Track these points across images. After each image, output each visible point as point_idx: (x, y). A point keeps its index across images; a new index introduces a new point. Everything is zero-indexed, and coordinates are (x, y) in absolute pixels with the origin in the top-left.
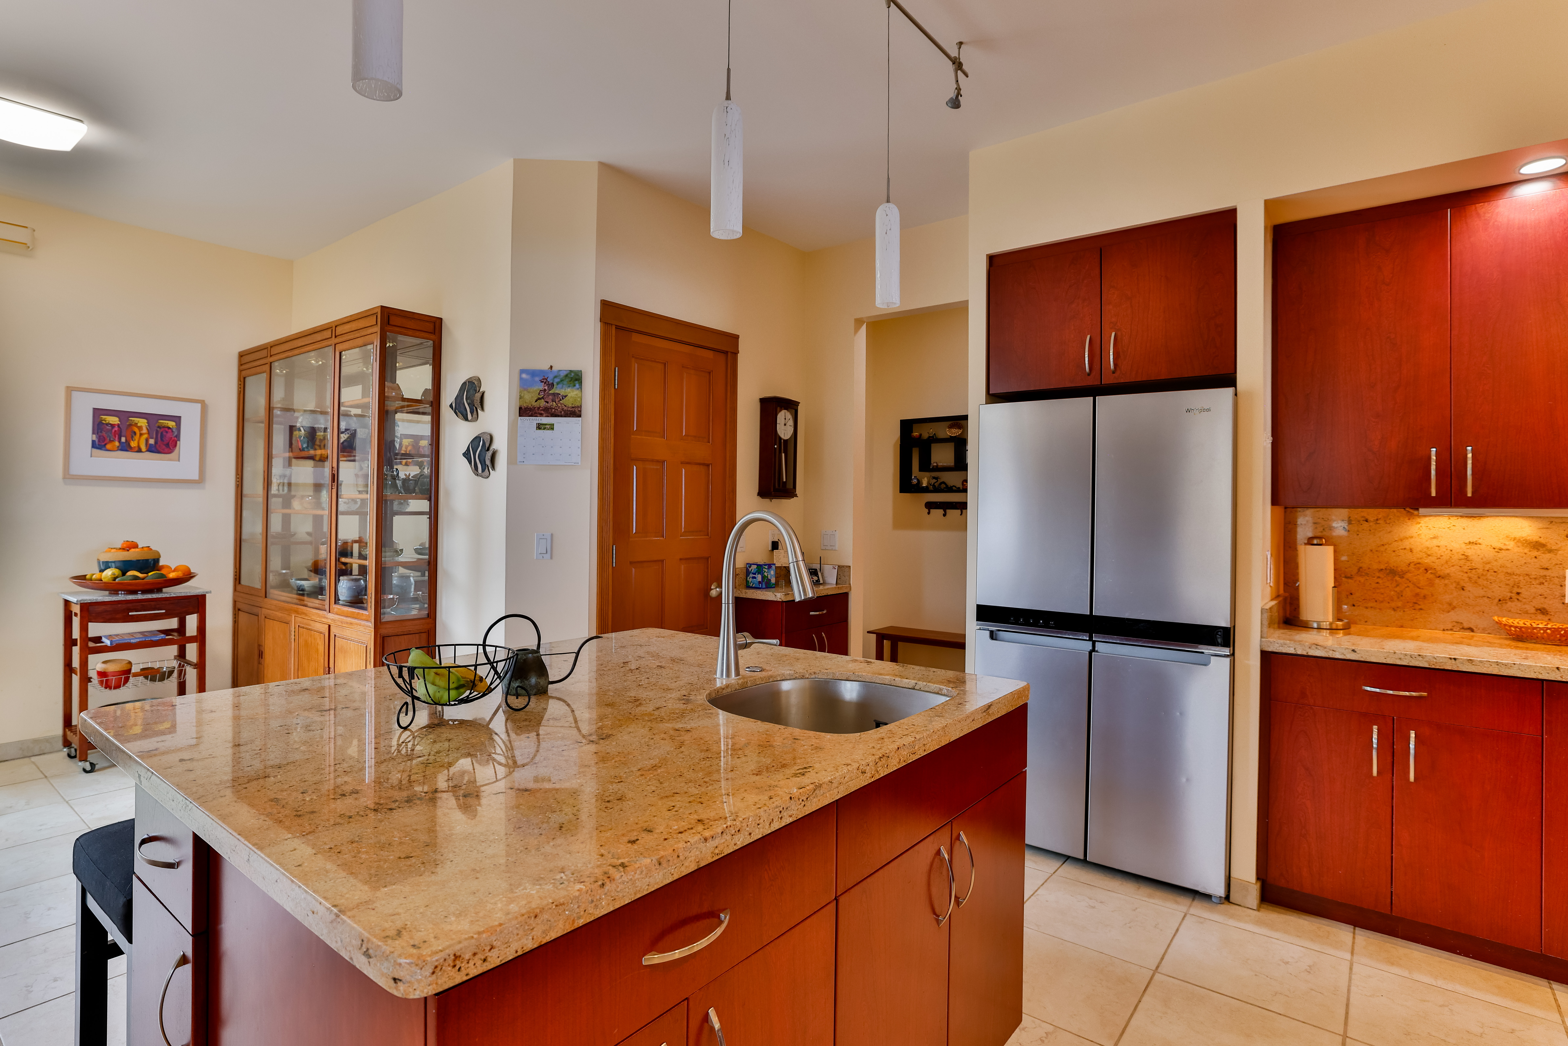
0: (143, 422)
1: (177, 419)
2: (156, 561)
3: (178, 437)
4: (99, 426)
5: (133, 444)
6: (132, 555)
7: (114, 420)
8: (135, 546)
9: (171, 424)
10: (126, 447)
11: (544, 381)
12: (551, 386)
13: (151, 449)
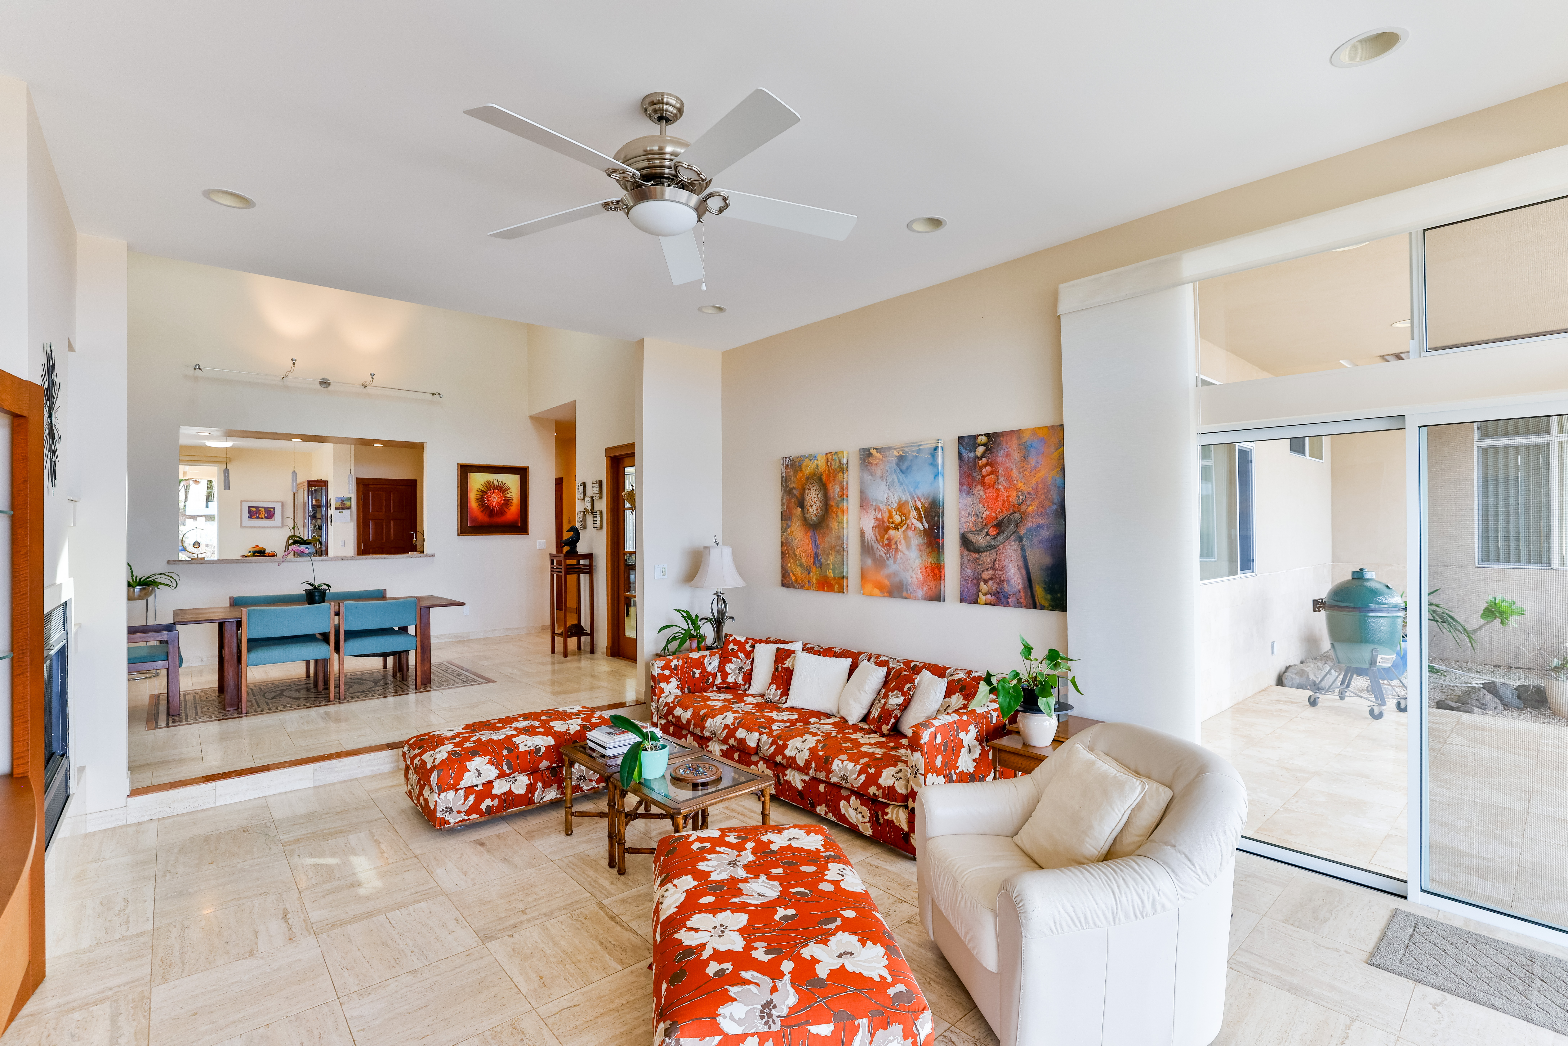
0: (263, 510)
1: (274, 508)
2: (265, 551)
3: (274, 514)
4: (250, 512)
5: (260, 516)
6: (257, 549)
7: (254, 509)
8: (258, 546)
9: (272, 510)
10: (258, 517)
11: (341, 500)
12: (343, 501)
13: (266, 518)
